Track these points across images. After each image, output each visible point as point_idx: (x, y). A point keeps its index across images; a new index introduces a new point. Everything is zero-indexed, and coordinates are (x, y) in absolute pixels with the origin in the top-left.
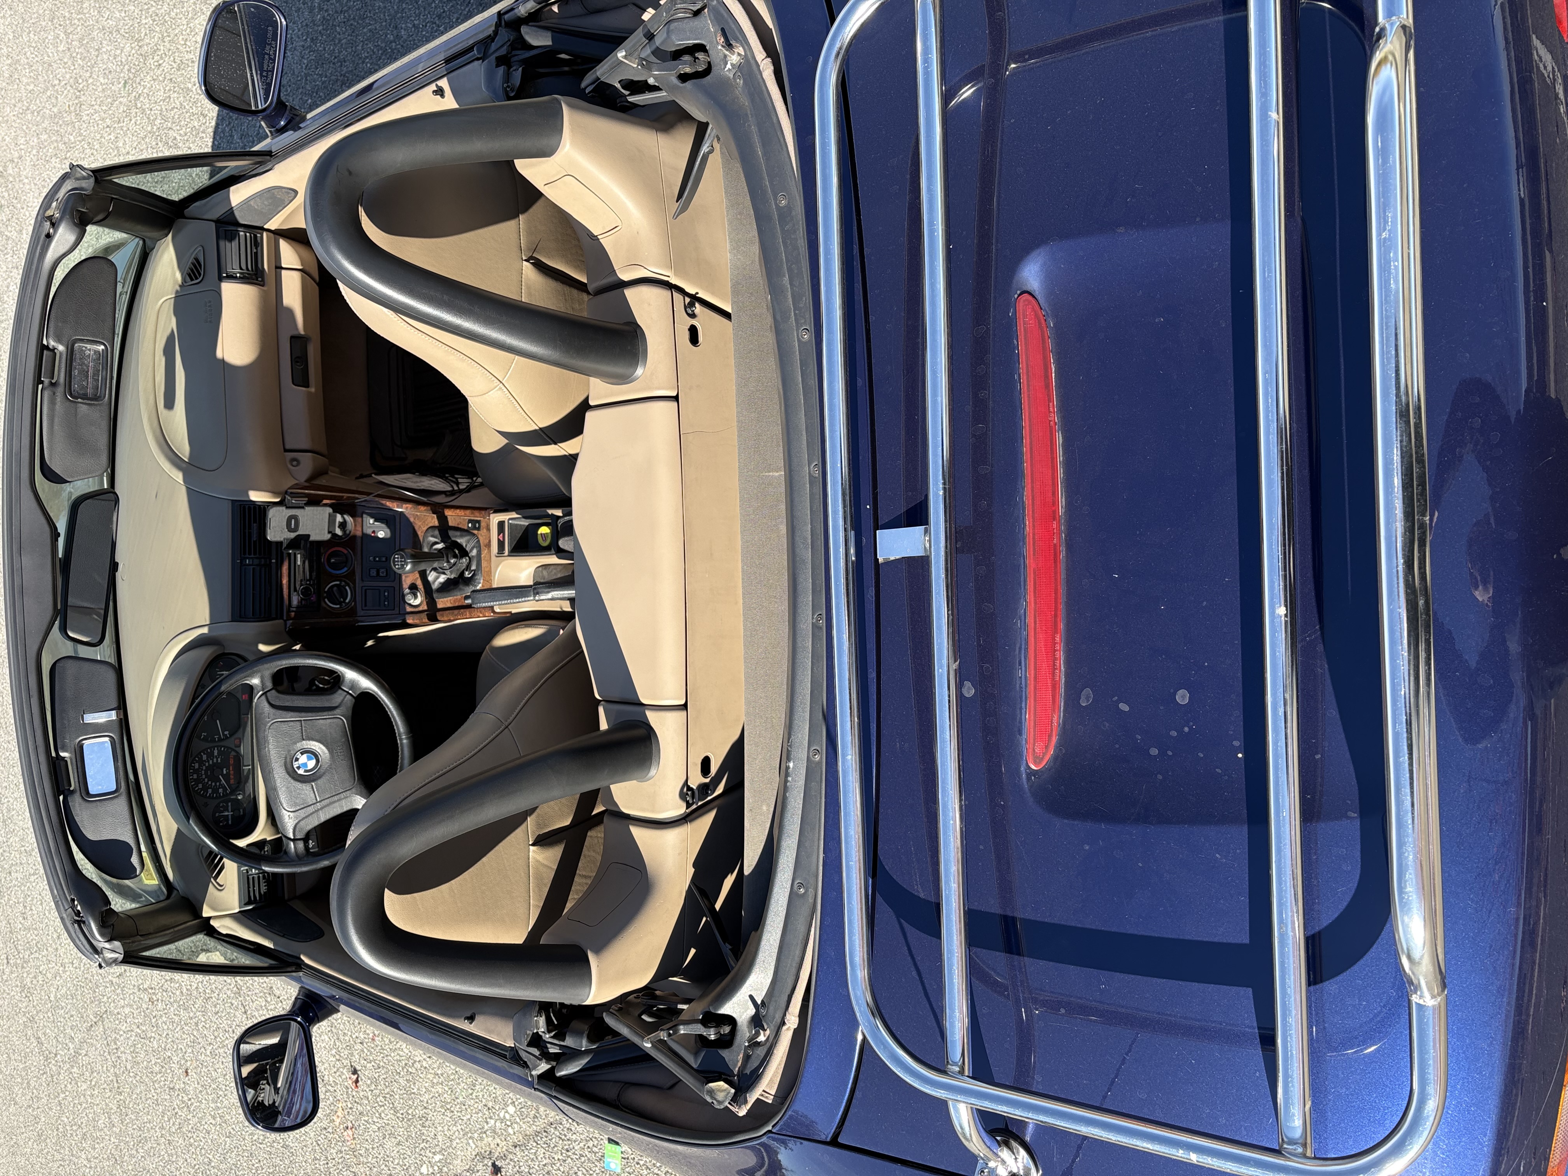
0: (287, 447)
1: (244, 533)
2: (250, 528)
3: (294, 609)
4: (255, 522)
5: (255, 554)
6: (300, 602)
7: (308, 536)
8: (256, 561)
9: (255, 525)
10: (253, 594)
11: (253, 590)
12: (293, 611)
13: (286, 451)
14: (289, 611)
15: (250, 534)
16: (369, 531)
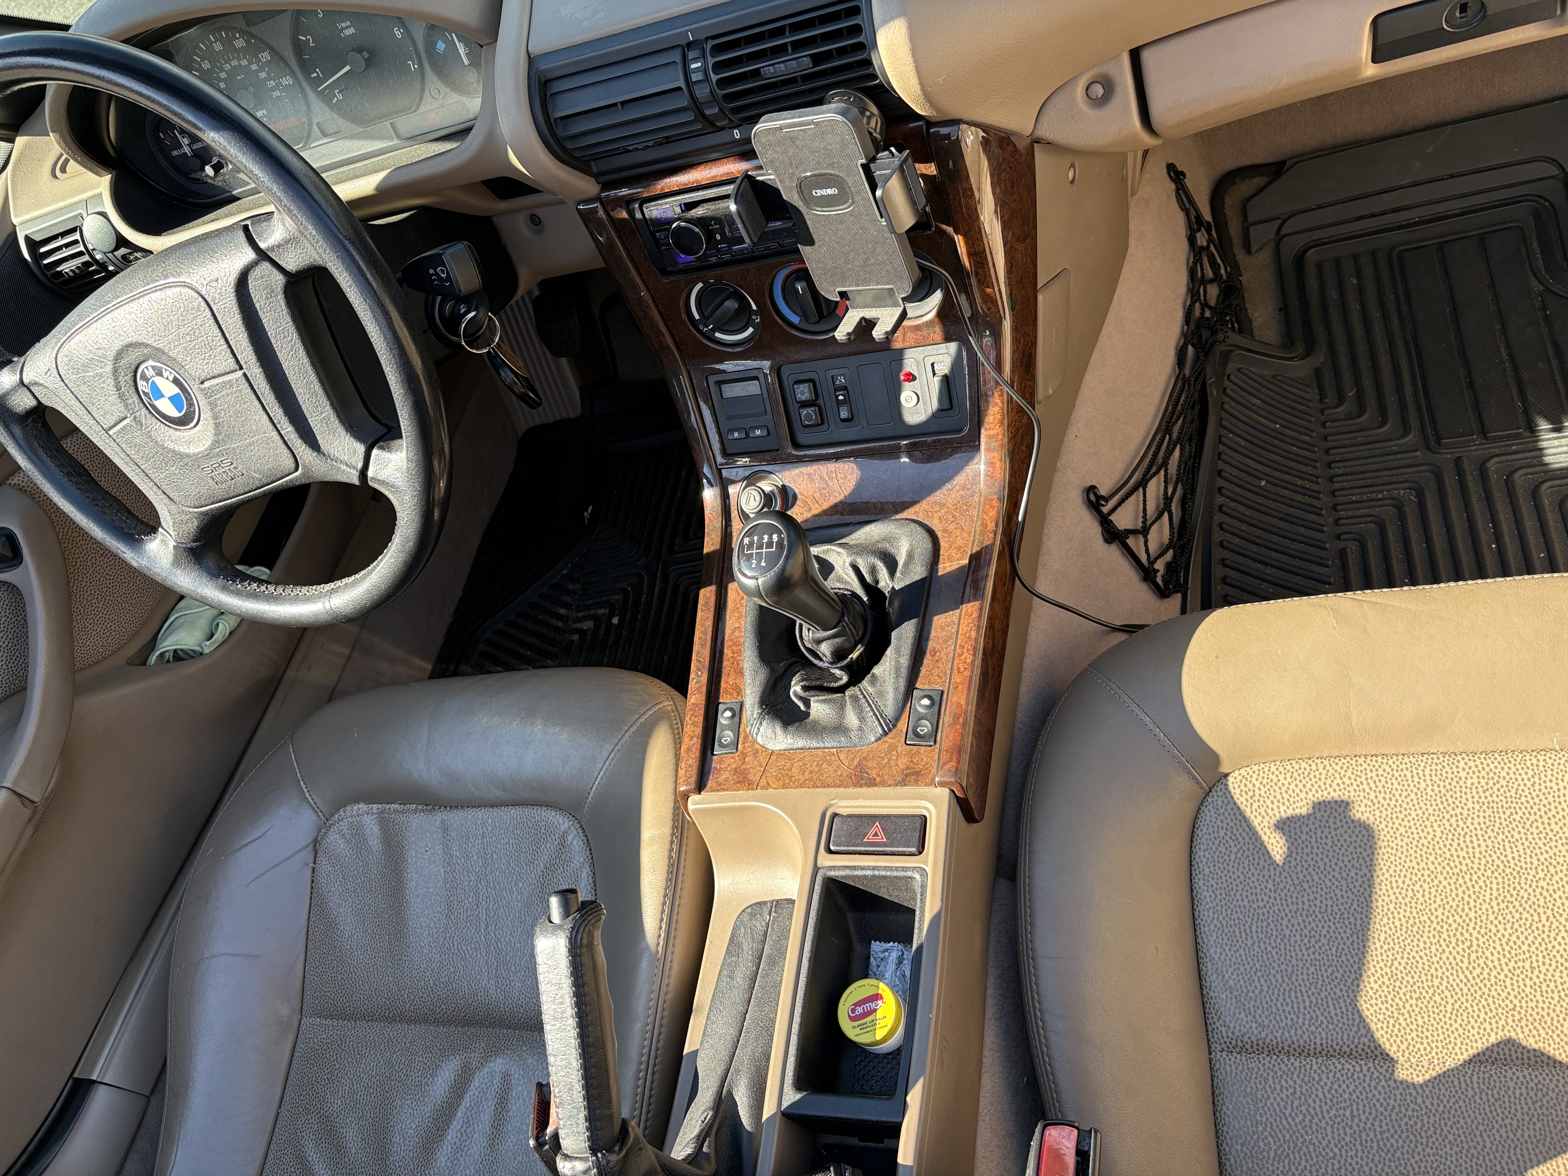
0: (1147, 57)
1: (778, 32)
2: (798, 45)
3: (638, 215)
4: (817, 59)
5: (722, 83)
6: (663, 224)
7: (810, 241)
8: (702, 92)
9: (807, 61)
10: (615, 105)
11: (623, 103)
12: (631, 213)
13: (1135, 55)
14: (627, 202)
15: (780, 50)
16: (910, 364)
